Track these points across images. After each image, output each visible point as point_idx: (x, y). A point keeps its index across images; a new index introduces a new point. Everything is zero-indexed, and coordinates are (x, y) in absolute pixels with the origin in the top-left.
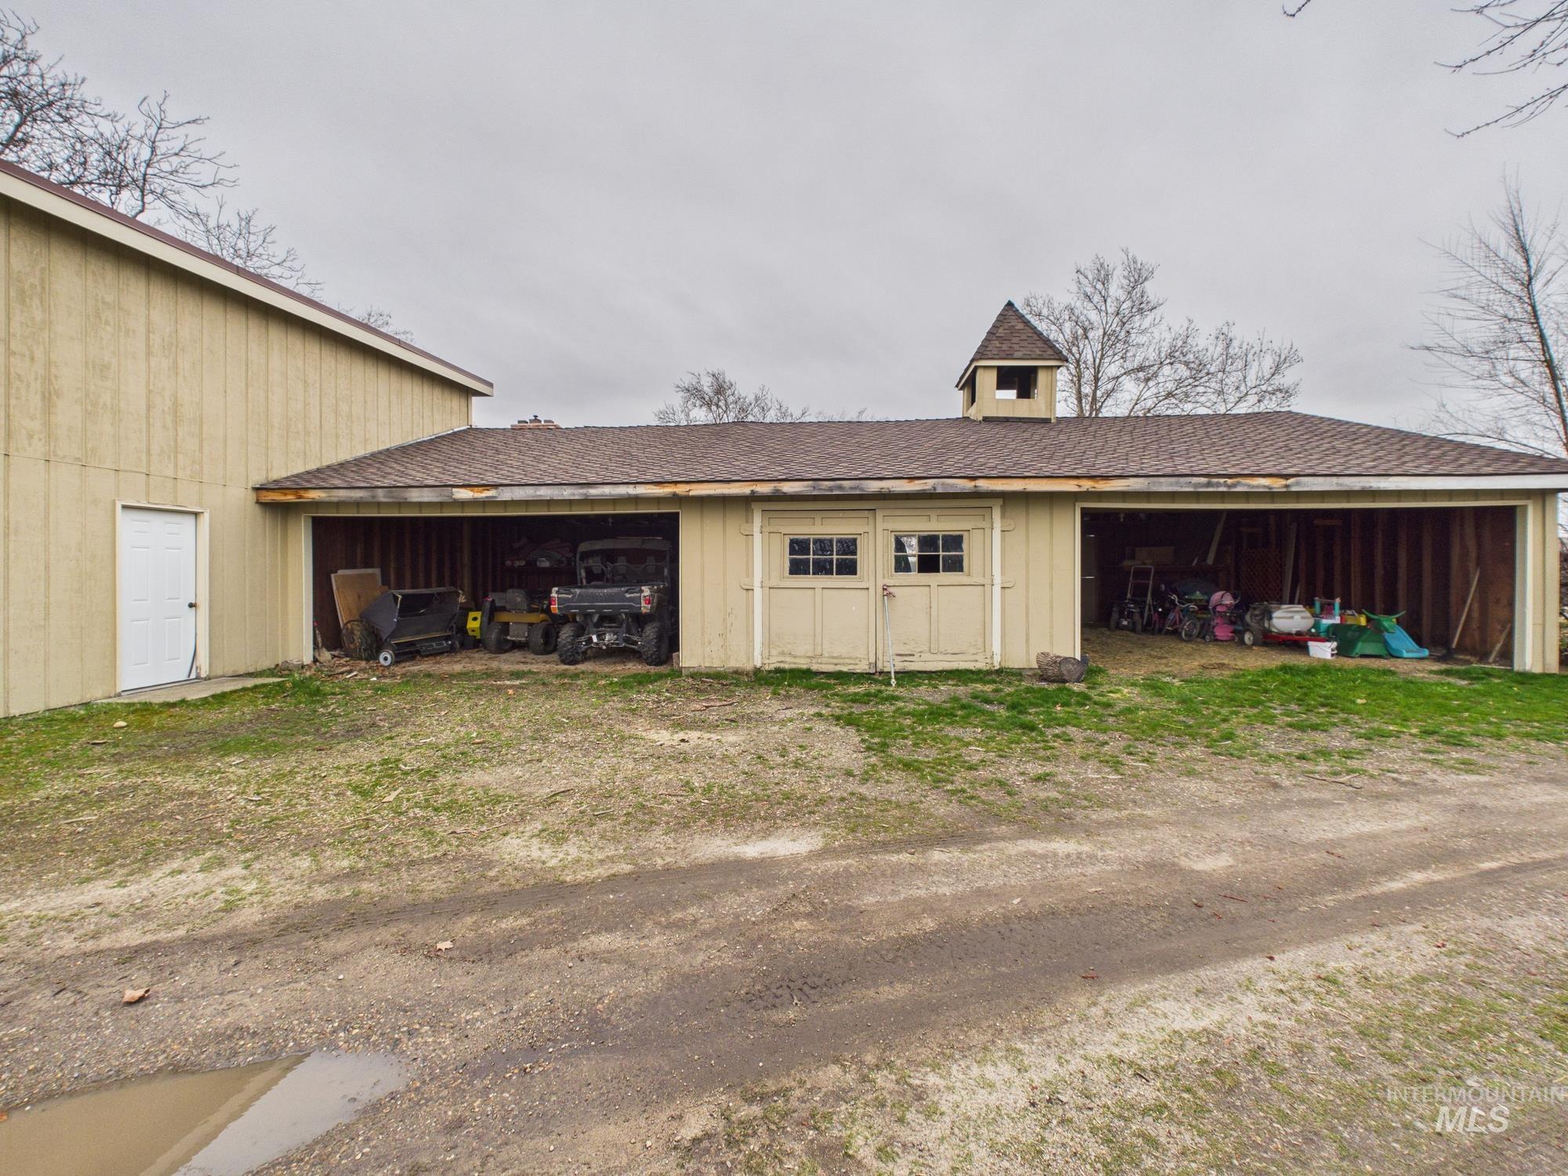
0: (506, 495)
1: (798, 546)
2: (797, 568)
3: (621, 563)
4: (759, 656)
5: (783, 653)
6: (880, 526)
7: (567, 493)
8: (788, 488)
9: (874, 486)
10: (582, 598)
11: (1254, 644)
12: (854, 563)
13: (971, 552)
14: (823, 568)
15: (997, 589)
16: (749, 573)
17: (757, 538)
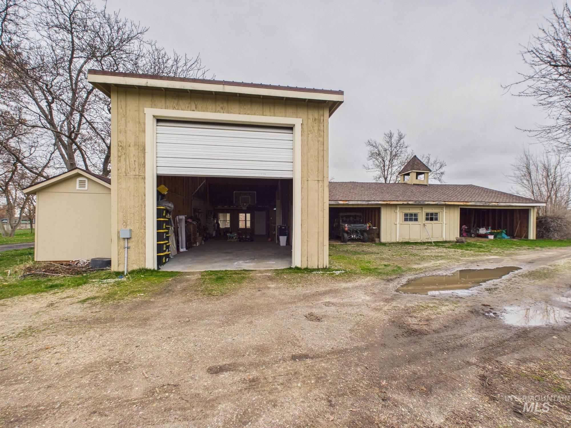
0: (351, 203)
1: (406, 215)
2: (406, 220)
3: (351, 218)
4: (399, 239)
5: (403, 238)
6: (424, 210)
7: (364, 203)
8: (410, 203)
9: (427, 203)
10: (353, 227)
11: (475, 236)
12: (417, 218)
13: (440, 217)
14: (411, 220)
15: (444, 224)
16: (396, 221)
17: (398, 213)
